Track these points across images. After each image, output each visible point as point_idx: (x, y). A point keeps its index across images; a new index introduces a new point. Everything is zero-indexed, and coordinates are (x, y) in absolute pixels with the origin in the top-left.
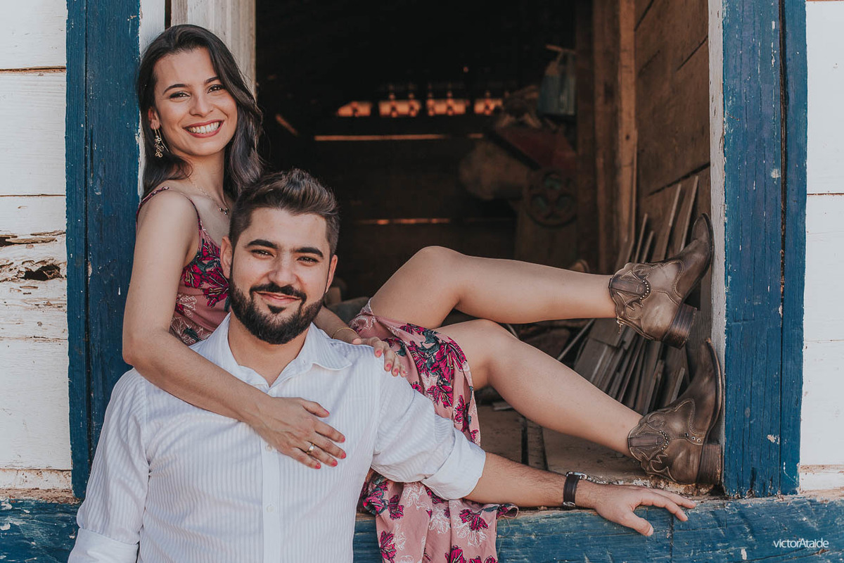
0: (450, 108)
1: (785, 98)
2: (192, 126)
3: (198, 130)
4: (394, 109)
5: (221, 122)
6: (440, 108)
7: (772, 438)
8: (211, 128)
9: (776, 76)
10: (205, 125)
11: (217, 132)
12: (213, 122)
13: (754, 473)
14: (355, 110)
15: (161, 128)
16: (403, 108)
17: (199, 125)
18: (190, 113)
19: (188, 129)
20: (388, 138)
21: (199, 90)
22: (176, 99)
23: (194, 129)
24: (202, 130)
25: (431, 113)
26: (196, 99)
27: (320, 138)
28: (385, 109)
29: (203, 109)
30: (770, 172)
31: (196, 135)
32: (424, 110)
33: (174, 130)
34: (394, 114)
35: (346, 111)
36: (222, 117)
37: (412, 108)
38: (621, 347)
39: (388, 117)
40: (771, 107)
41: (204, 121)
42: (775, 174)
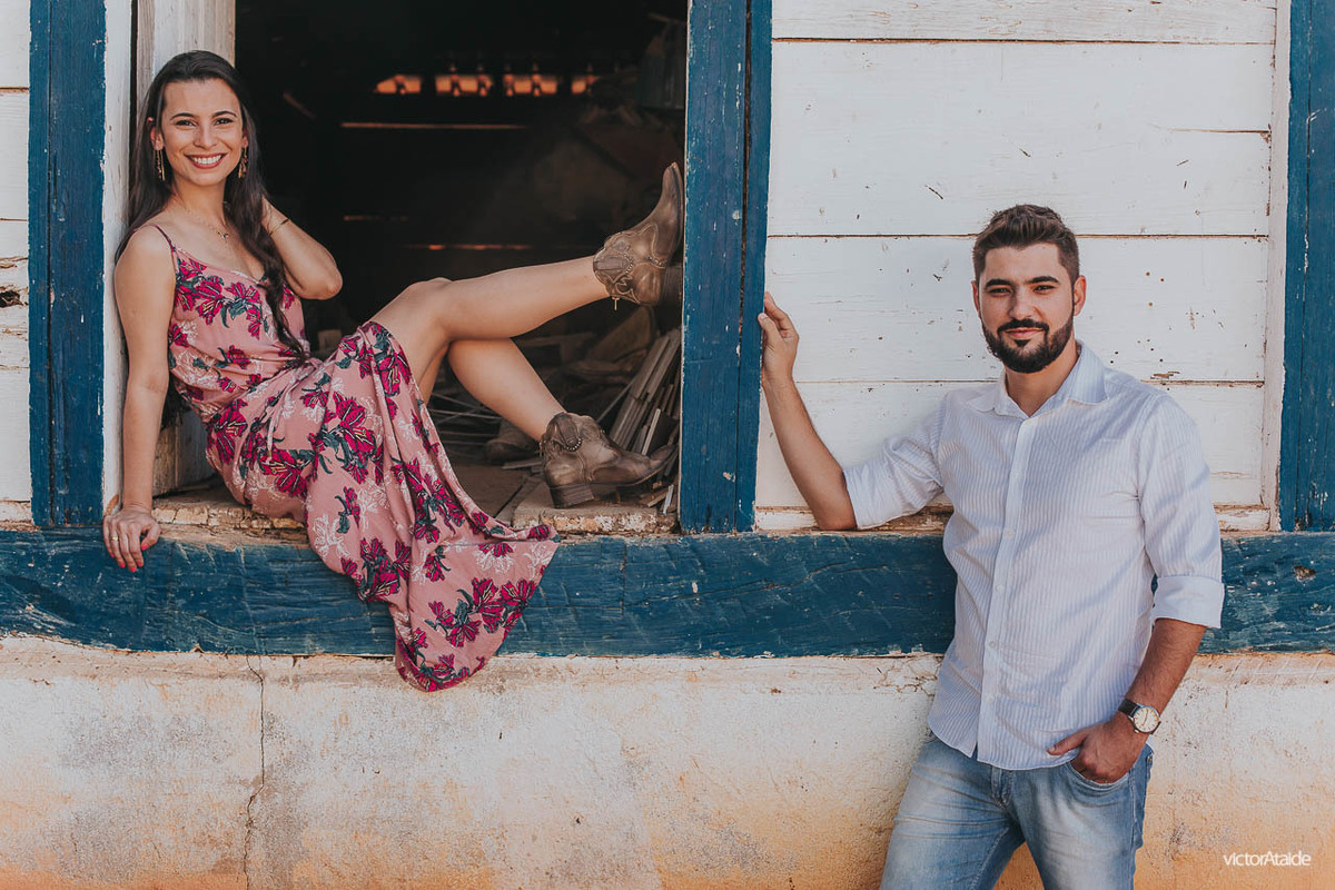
0: (535, 86)
1: (747, 140)
2: (194, 156)
3: (200, 160)
4: (455, 85)
5: (223, 155)
6: (523, 86)
7: (727, 476)
8: (211, 161)
9: (740, 119)
10: (207, 157)
11: (217, 164)
12: (216, 155)
13: (709, 508)
14: (400, 86)
15: (164, 150)
16: (469, 85)
17: (202, 157)
18: (194, 143)
19: (190, 157)
20: (447, 126)
21: (206, 123)
22: (182, 127)
23: (196, 160)
24: (204, 161)
25: (510, 93)
26: (202, 131)
27: (347, 125)
28: (443, 85)
29: (208, 142)
30: (731, 213)
31: (196, 165)
32: (499, 87)
33: (175, 156)
34: (456, 93)
35: (387, 87)
36: (224, 150)
37: (481, 85)
38: (645, 399)
39: (448, 96)
40: (734, 149)
41: (208, 153)
42: (736, 215)
